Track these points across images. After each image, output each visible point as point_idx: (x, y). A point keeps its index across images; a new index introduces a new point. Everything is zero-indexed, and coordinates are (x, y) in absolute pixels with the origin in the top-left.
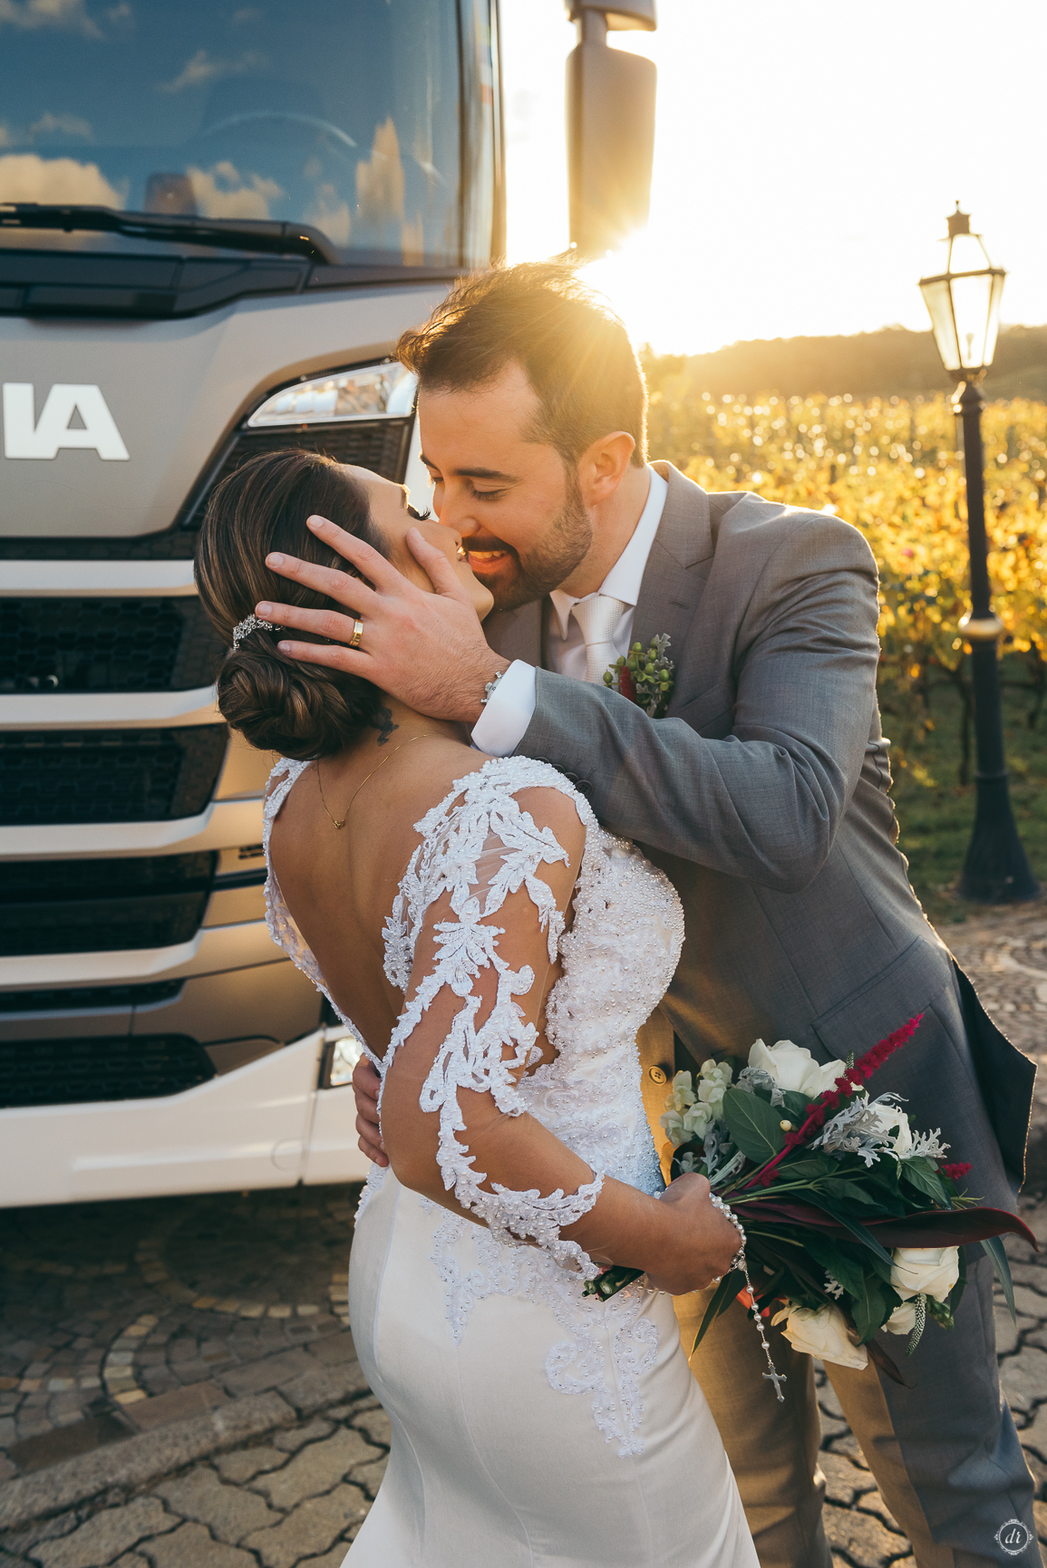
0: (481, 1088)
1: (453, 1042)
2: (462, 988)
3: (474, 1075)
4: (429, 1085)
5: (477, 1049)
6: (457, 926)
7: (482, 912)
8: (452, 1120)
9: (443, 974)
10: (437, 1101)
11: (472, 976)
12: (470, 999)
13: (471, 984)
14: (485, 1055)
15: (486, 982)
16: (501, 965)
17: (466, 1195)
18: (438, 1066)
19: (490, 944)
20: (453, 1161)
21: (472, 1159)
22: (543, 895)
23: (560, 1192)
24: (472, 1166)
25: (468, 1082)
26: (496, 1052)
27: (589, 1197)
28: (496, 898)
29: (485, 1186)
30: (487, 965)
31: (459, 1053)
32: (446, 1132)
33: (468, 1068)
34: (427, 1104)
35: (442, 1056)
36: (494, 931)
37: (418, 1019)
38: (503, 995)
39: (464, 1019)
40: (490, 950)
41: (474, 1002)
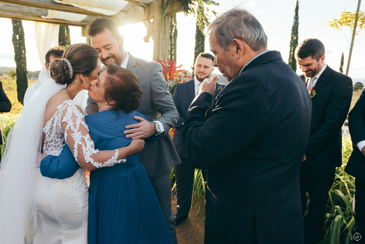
0: (92, 154)
1: (84, 152)
2: (80, 143)
3: (90, 153)
4: (86, 159)
5: (88, 150)
6: (75, 134)
7: (77, 129)
9: (76, 142)
10: (88, 160)
11: (81, 141)
12: (82, 144)
15: (83, 140)
16: (83, 137)
17: (101, 166)
18: (85, 156)
20: (96, 164)
22: (83, 123)
23: (112, 157)
24: (99, 163)
25: (90, 155)
26: (90, 148)
27: (117, 154)
28: (78, 126)
30: (82, 138)
31: (86, 152)
32: (92, 163)
33: (89, 153)
34: (87, 162)
35: (84, 155)
36: (80, 132)
37: (77, 152)
38: (86, 140)
39: (84, 148)
40: (81, 135)
41: (83, 144)
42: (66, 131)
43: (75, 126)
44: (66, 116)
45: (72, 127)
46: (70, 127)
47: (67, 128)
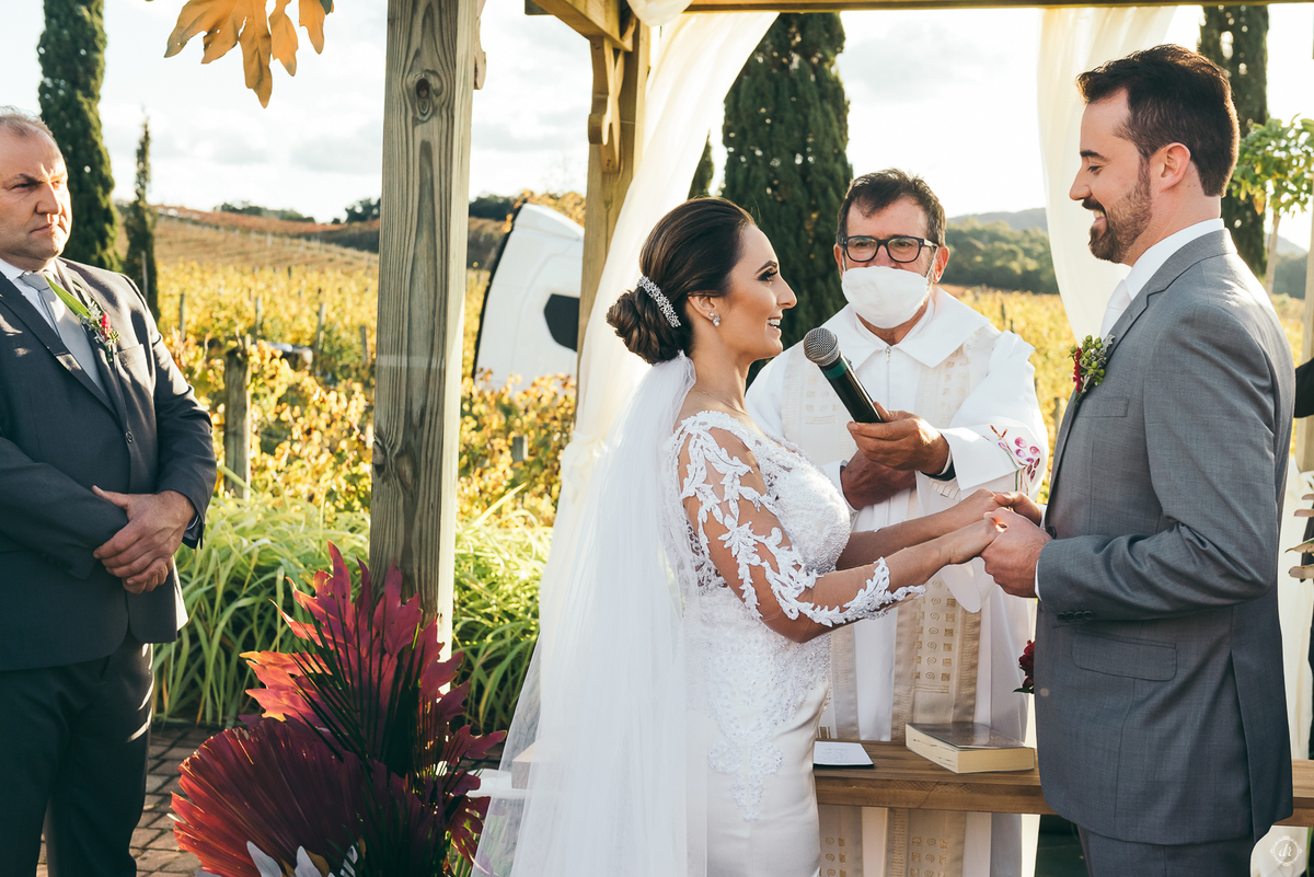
0: (803, 589)
1: (775, 587)
2: (756, 560)
3: (796, 589)
4: (786, 610)
5: (786, 579)
6: (730, 533)
7: (734, 518)
8: (807, 608)
9: (742, 561)
10: (795, 611)
11: (754, 553)
12: (763, 564)
13: (757, 556)
14: (792, 577)
15: (761, 549)
16: (761, 539)
17: (840, 619)
18: (781, 601)
19: (750, 533)
20: (823, 616)
21: (827, 607)
22: (750, 493)
23: (869, 581)
24: (829, 610)
25: (797, 593)
26: (793, 572)
27: (884, 572)
28: (734, 506)
29: (842, 610)
30: (756, 543)
31: (782, 589)
32: (809, 613)
33: (791, 588)
34: (794, 616)
35: (778, 596)
36: (747, 526)
37: (753, 590)
38: (773, 549)
39: (770, 574)
40: (752, 535)
41: (766, 564)
42: (701, 528)
43: (724, 506)
44: (691, 476)
45: (717, 513)
46: (710, 513)
47: (702, 516)
